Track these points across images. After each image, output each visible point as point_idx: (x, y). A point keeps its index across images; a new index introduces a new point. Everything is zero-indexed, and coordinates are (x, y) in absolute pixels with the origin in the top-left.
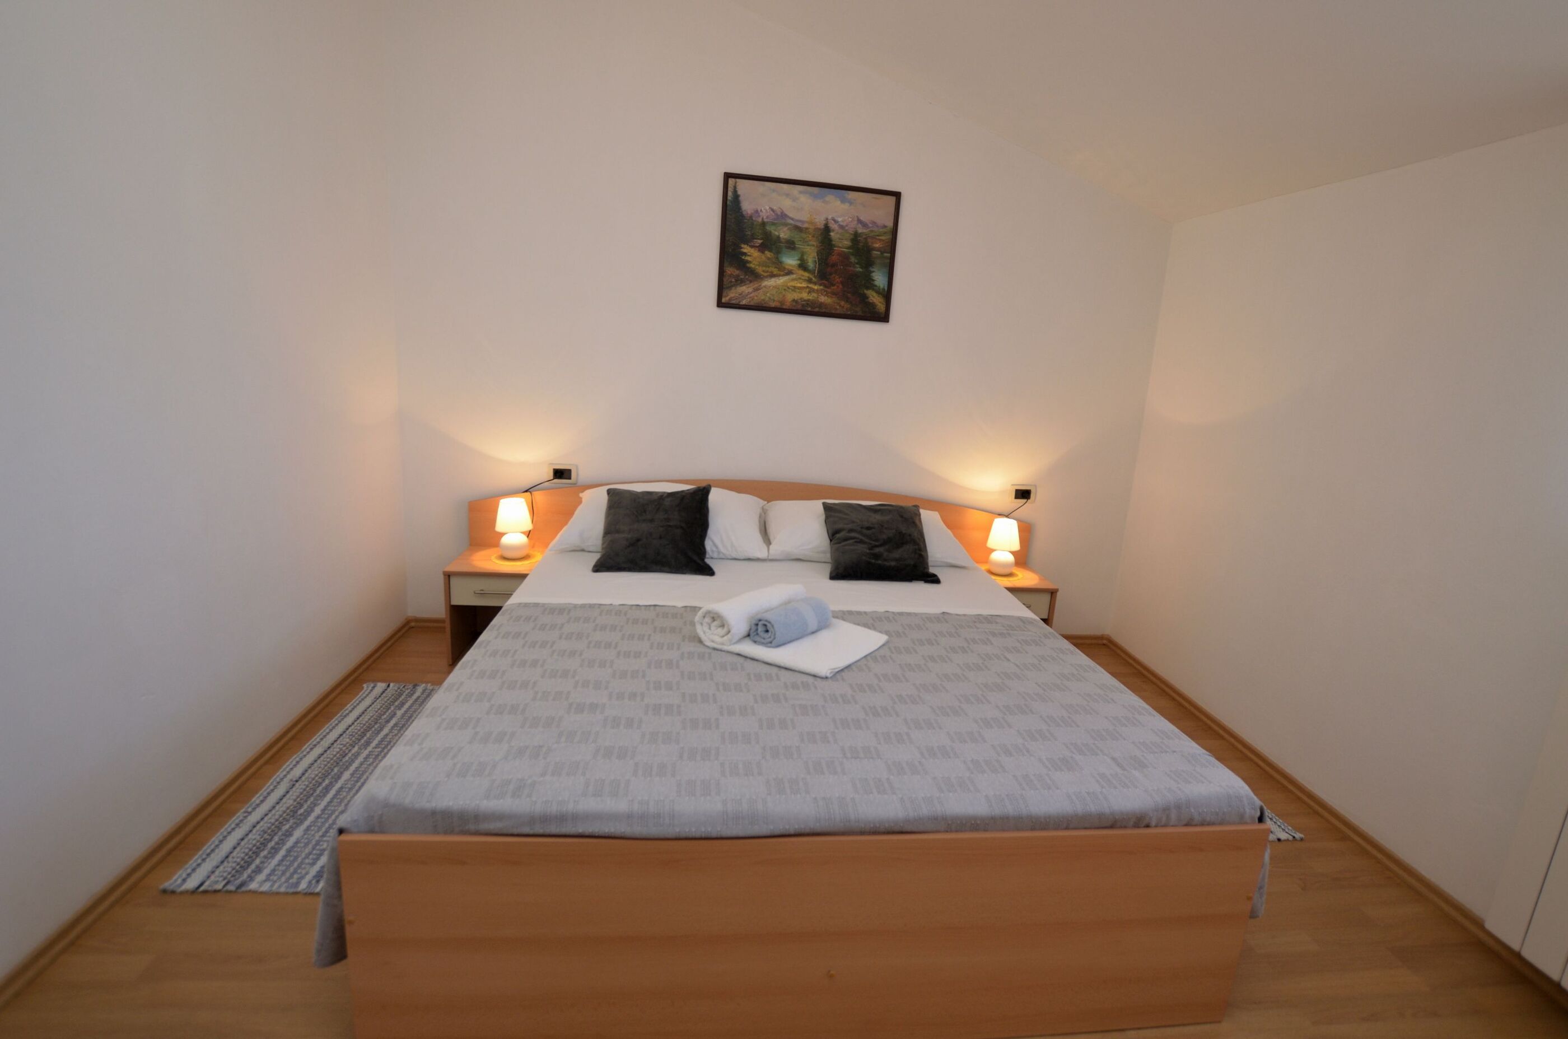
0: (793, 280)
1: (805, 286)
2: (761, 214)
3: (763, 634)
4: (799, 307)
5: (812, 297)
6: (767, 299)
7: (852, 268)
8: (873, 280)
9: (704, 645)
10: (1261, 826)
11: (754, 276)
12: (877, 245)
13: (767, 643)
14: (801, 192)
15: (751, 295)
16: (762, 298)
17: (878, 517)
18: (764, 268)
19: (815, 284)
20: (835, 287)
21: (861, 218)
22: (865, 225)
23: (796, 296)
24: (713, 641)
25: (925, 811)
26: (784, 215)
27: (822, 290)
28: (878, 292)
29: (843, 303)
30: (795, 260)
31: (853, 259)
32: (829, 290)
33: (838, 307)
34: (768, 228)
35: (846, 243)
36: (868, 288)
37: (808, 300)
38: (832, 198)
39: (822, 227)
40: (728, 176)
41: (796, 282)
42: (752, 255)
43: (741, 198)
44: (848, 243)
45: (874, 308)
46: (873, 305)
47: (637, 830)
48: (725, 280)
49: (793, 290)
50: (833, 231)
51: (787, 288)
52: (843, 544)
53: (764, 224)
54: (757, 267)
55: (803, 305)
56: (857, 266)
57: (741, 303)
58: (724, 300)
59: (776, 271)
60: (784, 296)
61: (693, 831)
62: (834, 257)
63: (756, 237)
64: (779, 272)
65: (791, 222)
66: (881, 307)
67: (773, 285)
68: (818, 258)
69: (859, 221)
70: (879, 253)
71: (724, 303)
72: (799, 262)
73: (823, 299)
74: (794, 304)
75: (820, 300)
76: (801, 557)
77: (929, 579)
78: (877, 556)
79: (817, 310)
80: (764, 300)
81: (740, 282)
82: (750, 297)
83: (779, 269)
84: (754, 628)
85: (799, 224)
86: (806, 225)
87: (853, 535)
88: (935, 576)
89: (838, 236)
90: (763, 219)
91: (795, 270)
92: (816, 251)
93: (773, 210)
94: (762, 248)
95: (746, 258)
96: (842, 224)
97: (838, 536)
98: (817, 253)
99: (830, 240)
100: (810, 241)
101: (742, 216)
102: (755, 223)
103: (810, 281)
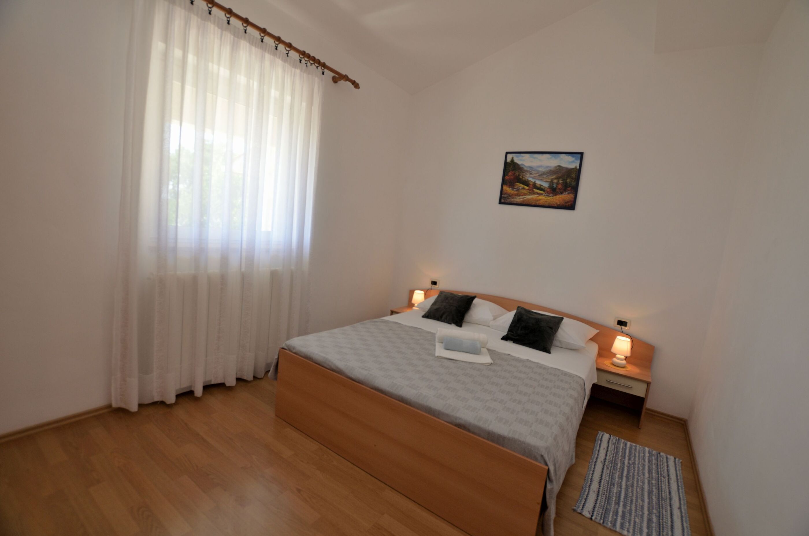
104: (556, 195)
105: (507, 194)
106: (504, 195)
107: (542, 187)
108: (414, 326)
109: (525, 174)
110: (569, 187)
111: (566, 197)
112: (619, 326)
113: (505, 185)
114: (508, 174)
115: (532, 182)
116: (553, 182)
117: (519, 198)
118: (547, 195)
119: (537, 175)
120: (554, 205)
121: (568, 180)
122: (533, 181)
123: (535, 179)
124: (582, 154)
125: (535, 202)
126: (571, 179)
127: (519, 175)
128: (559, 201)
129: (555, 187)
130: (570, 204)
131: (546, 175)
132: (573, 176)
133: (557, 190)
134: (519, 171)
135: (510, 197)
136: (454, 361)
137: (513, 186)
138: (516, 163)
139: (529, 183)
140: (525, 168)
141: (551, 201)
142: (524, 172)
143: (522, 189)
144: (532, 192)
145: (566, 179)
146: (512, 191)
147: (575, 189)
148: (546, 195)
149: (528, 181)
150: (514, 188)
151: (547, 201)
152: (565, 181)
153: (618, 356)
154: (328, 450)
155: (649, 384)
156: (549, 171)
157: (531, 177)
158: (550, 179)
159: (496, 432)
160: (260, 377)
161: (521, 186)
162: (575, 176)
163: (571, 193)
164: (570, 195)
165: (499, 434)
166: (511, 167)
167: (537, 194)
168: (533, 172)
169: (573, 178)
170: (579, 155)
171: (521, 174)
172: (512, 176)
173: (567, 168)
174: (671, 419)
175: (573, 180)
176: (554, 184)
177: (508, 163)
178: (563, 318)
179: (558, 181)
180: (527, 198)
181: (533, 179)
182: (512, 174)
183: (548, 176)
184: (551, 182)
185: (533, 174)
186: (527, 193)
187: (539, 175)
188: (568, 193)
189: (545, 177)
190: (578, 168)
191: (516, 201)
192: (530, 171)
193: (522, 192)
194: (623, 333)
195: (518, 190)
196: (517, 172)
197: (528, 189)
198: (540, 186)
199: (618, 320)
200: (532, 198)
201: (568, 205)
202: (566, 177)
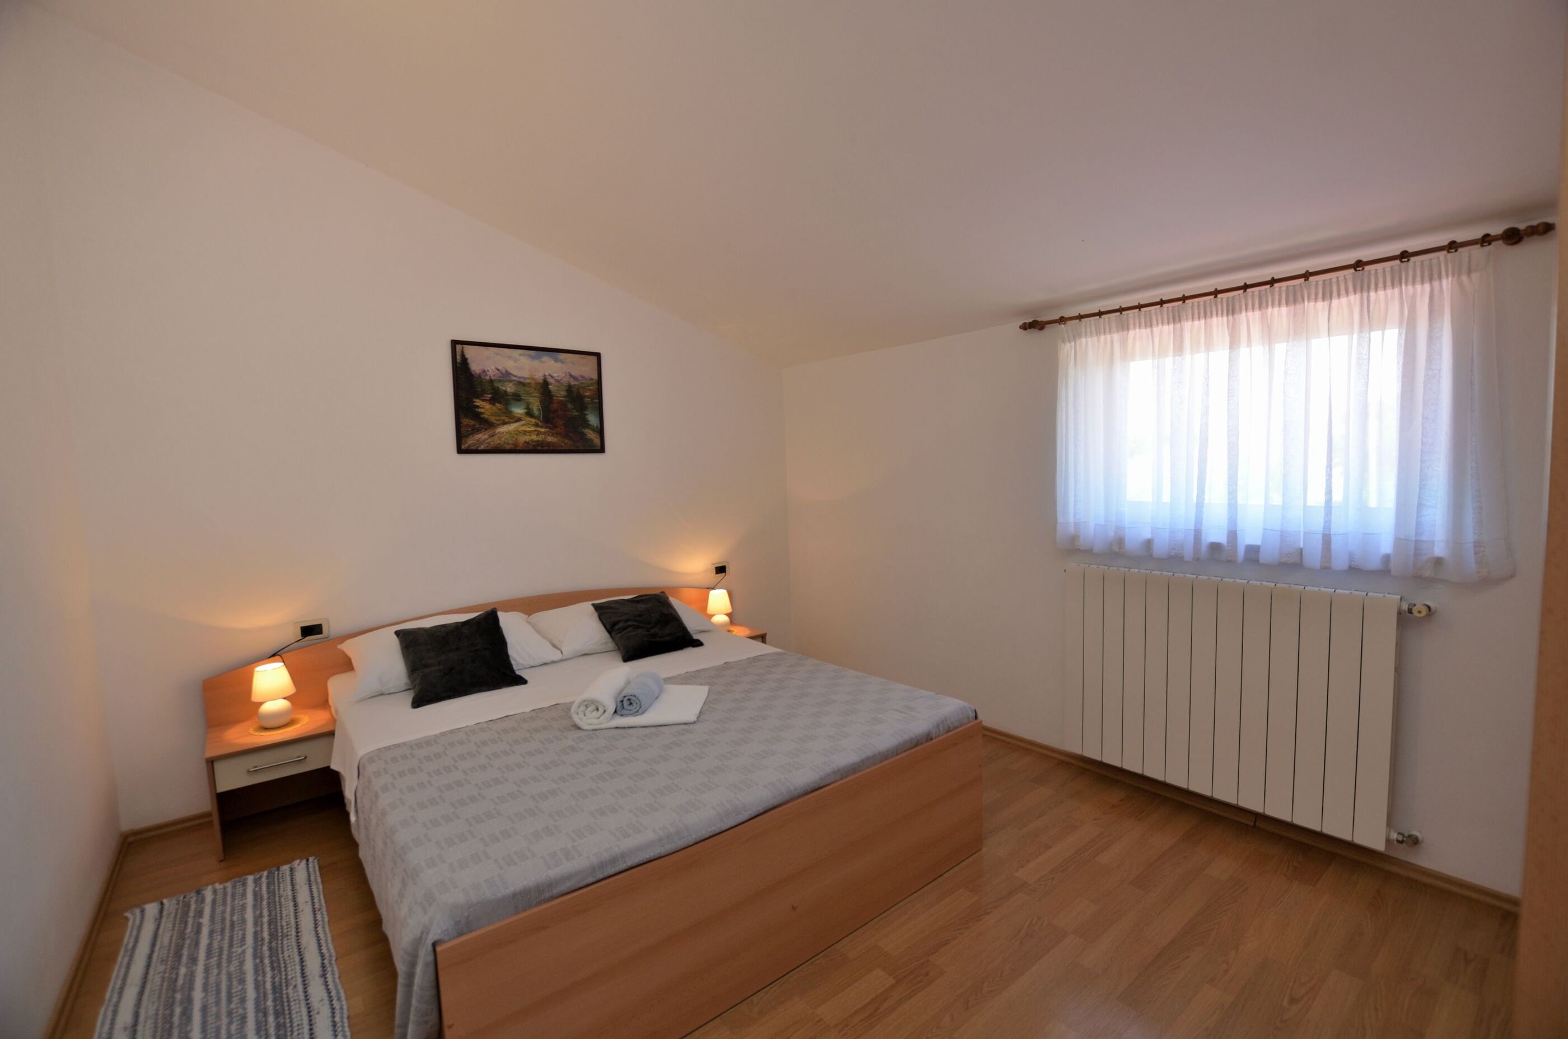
0: (523, 425)
1: (533, 429)
2: (488, 373)
3: (628, 707)
4: (531, 447)
5: (541, 438)
6: (502, 443)
7: (570, 413)
8: (589, 421)
9: (582, 730)
10: (977, 721)
11: (488, 425)
12: (587, 394)
13: (634, 713)
14: (520, 355)
15: (488, 441)
16: (498, 442)
17: (642, 607)
18: (496, 418)
19: (542, 427)
20: (559, 429)
21: (572, 374)
22: (575, 379)
23: (527, 438)
24: (590, 725)
25: (828, 770)
26: (508, 374)
27: (547, 432)
28: (594, 430)
29: (566, 441)
30: (521, 409)
31: (570, 406)
32: (554, 431)
33: (563, 444)
34: (496, 384)
35: (562, 393)
36: (585, 427)
37: (538, 441)
38: (547, 360)
39: (541, 381)
40: (454, 343)
41: (525, 427)
42: (484, 407)
43: (469, 361)
44: (563, 393)
45: (592, 442)
46: (591, 440)
47: (669, 847)
48: (463, 430)
49: (524, 434)
50: (551, 384)
51: (518, 433)
52: (623, 633)
53: (491, 381)
54: (490, 417)
55: (534, 446)
56: (574, 411)
57: (479, 449)
58: (463, 447)
59: (506, 419)
60: (516, 439)
61: (704, 834)
62: (555, 405)
63: (486, 392)
64: (509, 420)
65: (515, 378)
66: (597, 441)
67: (506, 430)
68: (541, 407)
69: (571, 376)
70: (590, 400)
71: (464, 450)
72: (525, 411)
73: (550, 439)
74: (526, 445)
75: (548, 440)
76: (587, 652)
77: (696, 644)
78: (654, 635)
79: (546, 448)
80: (499, 444)
81: (476, 430)
82: (487, 443)
83: (510, 418)
84: (620, 705)
85: (522, 380)
86: (527, 381)
87: (629, 623)
88: (698, 641)
89: (556, 388)
90: (490, 377)
91: (523, 417)
92: (538, 401)
93: (498, 370)
94: (493, 401)
95: (480, 410)
96: (557, 378)
97: (617, 627)
98: (540, 402)
99: (549, 392)
100: (533, 393)
101: (471, 373)
102: (484, 381)
103: (537, 425)
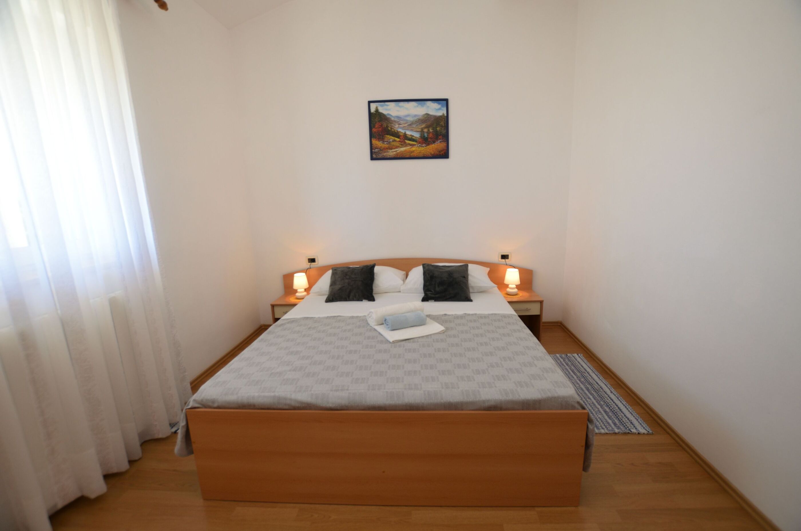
104: (429, 145)
105: (377, 149)
106: (375, 150)
107: (413, 137)
108: (329, 315)
109: (393, 124)
110: (440, 136)
111: (438, 145)
112: (504, 260)
113: (374, 139)
114: (375, 126)
115: (402, 133)
116: (423, 132)
117: (392, 152)
118: (420, 146)
119: (406, 125)
120: (429, 155)
121: (438, 129)
122: (403, 131)
123: (404, 129)
124: (446, 100)
125: (409, 154)
126: (441, 127)
127: (387, 127)
128: (433, 150)
129: (426, 136)
130: (444, 153)
131: (415, 125)
132: (442, 123)
133: (429, 140)
134: (386, 121)
135: (381, 152)
136: (412, 340)
137: (383, 139)
138: (382, 113)
139: (399, 134)
140: (393, 119)
141: (425, 151)
142: (392, 123)
143: (393, 141)
144: (404, 144)
145: (436, 128)
146: (383, 145)
147: (446, 138)
148: (418, 145)
149: (398, 132)
150: (384, 141)
151: (421, 151)
152: (435, 130)
153: (510, 286)
154: (312, 506)
155: (542, 303)
156: (418, 120)
157: (401, 128)
158: (420, 128)
159: (530, 399)
160: (137, 458)
161: (391, 139)
162: (444, 123)
163: (443, 141)
164: (442, 144)
165: (534, 399)
166: (377, 117)
167: (409, 145)
168: (402, 122)
169: (442, 126)
170: (445, 102)
171: (389, 125)
172: (380, 128)
173: (435, 116)
174: (551, 324)
175: (443, 128)
176: (425, 134)
177: (373, 113)
178: (468, 265)
179: (429, 130)
180: (400, 150)
181: (403, 129)
182: (380, 125)
183: (417, 125)
184: (422, 132)
185: (401, 124)
186: (399, 145)
187: (408, 125)
188: (441, 142)
189: (414, 126)
190: (446, 115)
191: (389, 155)
192: (398, 121)
193: (394, 145)
194: (507, 265)
195: (389, 143)
196: (385, 123)
197: (399, 141)
198: (411, 137)
199: (501, 255)
200: (405, 151)
201: (442, 154)
202: (435, 125)
